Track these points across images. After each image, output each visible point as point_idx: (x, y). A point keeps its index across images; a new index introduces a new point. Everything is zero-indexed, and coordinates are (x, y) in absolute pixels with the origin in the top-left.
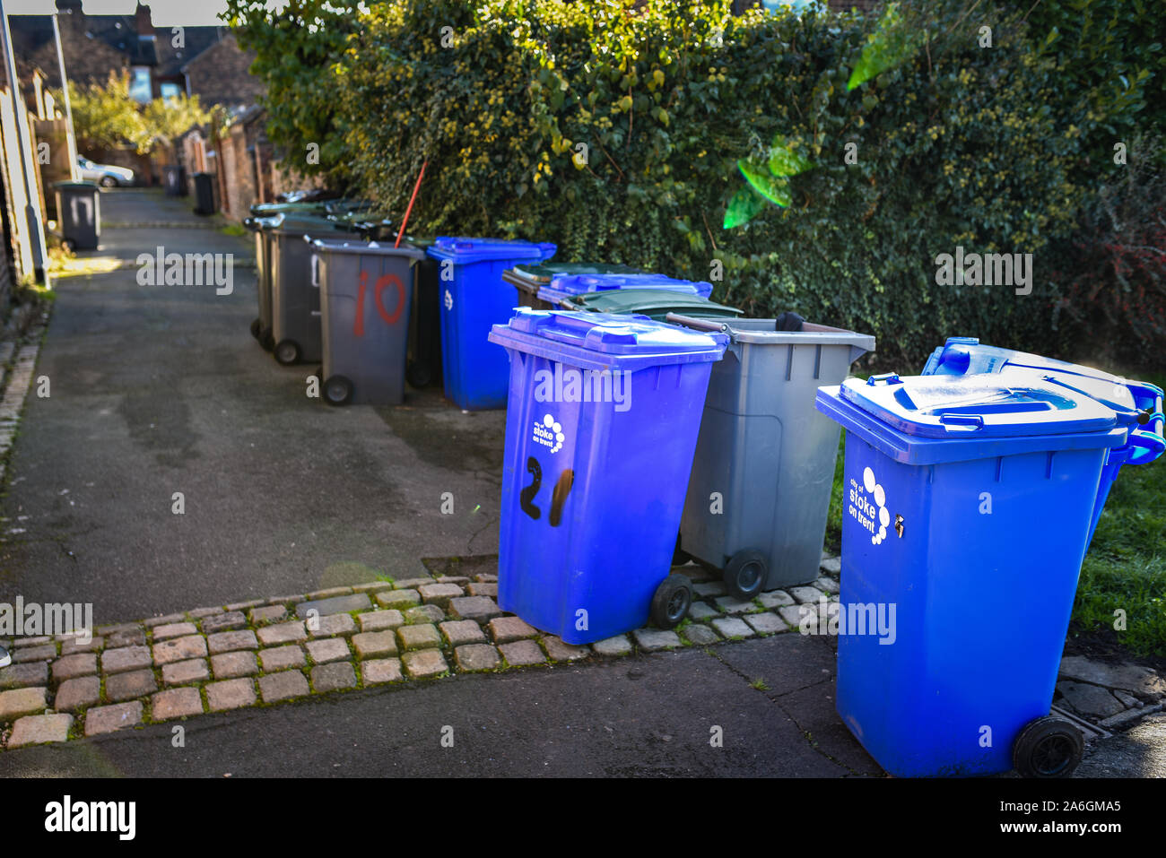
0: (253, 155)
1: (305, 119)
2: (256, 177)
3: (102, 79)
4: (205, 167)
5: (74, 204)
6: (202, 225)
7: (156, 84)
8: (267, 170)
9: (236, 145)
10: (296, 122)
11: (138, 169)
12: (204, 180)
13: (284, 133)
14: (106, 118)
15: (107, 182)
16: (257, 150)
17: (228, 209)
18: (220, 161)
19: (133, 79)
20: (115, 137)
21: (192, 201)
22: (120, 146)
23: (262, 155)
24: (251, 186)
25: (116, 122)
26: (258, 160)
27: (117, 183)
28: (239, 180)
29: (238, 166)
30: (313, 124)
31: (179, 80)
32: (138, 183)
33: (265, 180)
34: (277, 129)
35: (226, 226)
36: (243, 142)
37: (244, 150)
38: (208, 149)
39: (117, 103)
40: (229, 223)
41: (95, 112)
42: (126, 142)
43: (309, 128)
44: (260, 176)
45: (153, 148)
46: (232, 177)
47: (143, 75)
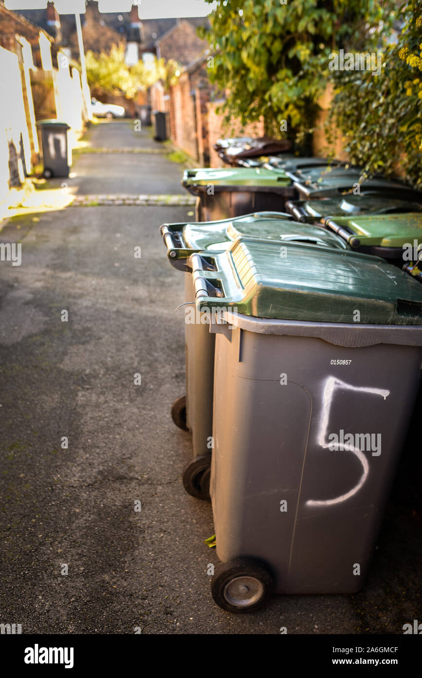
0: (194, 98)
1: (256, 51)
2: (195, 116)
3: (108, 49)
4: (163, 108)
5: (51, 140)
6: (156, 151)
7: (141, 52)
8: (204, 111)
9: (182, 90)
10: (244, 55)
11: (127, 107)
12: (161, 117)
13: (228, 71)
14: (109, 74)
15: (109, 116)
16: (197, 93)
17: (175, 138)
18: (171, 103)
19: (126, 50)
20: (114, 87)
21: (153, 131)
22: (117, 93)
23: (201, 98)
24: (191, 123)
25: (114, 78)
26: (198, 102)
27: (114, 117)
28: (183, 117)
29: (183, 107)
30: (264, 58)
31: (154, 51)
32: (127, 116)
33: (203, 119)
34: (221, 67)
35: (173, 152)
36: (187, 88)
37: (188, 94)
38: (165, 94)
39: (116, 65)
40: (176, 149)
41: (103, 71)
42: (120, 90)
43: (258, 64)
44: (199, 115)
45: (136, 94)
46: (178, 114)
47: (133, 47)
